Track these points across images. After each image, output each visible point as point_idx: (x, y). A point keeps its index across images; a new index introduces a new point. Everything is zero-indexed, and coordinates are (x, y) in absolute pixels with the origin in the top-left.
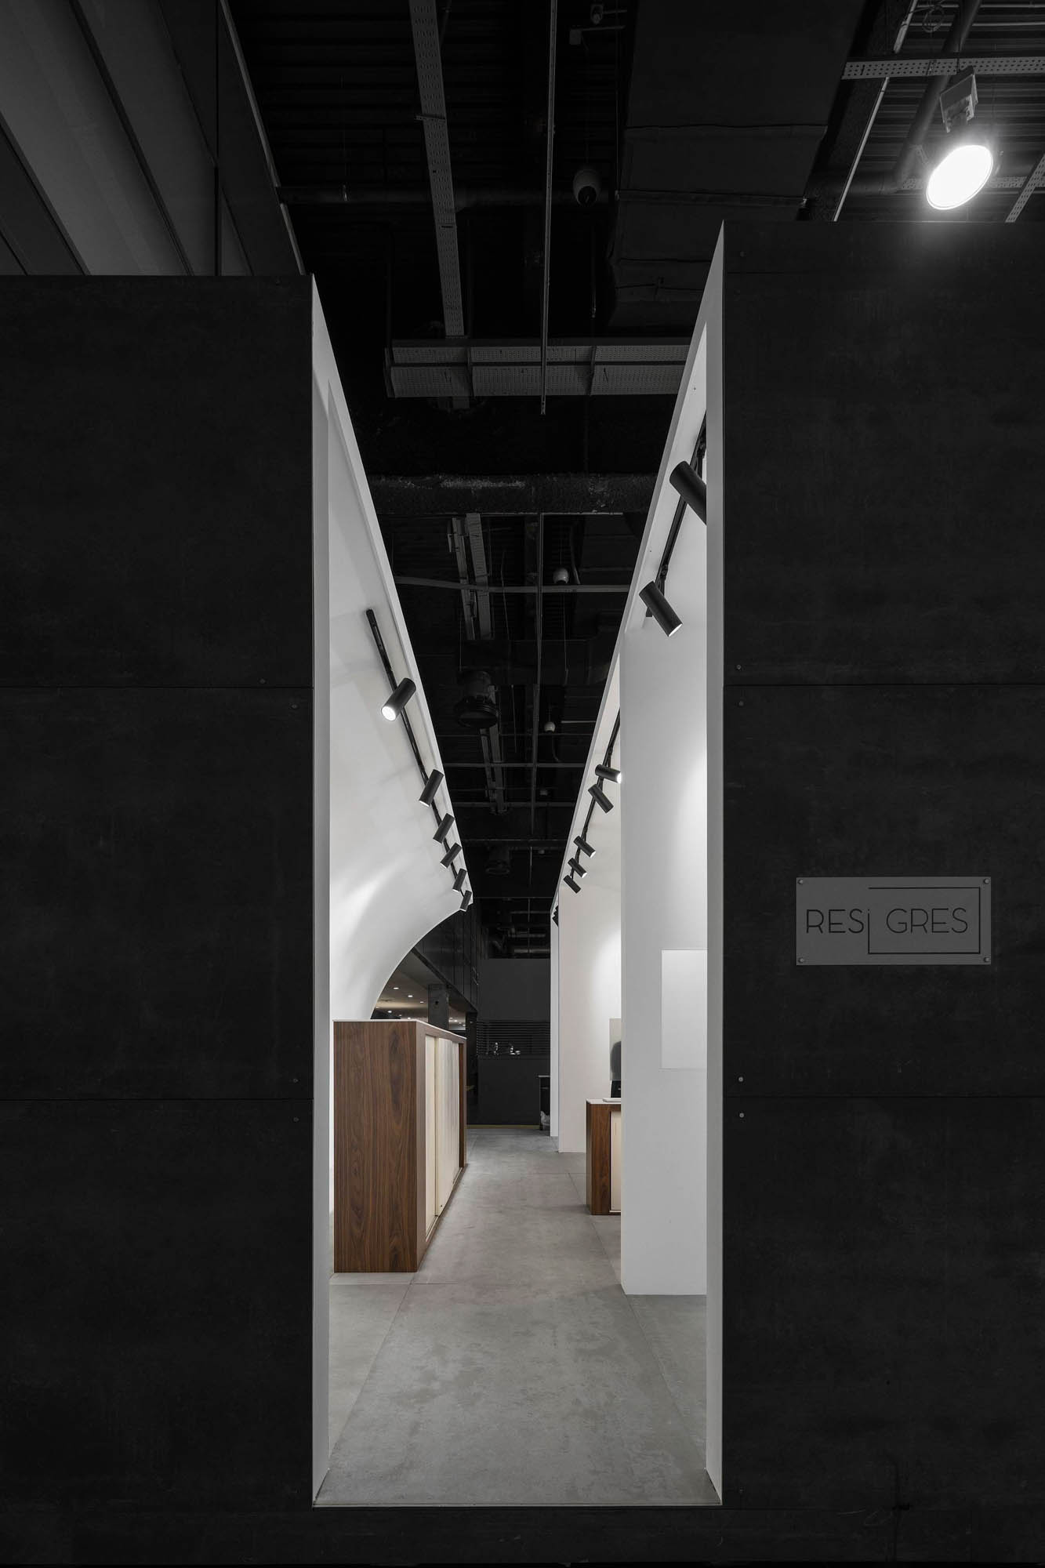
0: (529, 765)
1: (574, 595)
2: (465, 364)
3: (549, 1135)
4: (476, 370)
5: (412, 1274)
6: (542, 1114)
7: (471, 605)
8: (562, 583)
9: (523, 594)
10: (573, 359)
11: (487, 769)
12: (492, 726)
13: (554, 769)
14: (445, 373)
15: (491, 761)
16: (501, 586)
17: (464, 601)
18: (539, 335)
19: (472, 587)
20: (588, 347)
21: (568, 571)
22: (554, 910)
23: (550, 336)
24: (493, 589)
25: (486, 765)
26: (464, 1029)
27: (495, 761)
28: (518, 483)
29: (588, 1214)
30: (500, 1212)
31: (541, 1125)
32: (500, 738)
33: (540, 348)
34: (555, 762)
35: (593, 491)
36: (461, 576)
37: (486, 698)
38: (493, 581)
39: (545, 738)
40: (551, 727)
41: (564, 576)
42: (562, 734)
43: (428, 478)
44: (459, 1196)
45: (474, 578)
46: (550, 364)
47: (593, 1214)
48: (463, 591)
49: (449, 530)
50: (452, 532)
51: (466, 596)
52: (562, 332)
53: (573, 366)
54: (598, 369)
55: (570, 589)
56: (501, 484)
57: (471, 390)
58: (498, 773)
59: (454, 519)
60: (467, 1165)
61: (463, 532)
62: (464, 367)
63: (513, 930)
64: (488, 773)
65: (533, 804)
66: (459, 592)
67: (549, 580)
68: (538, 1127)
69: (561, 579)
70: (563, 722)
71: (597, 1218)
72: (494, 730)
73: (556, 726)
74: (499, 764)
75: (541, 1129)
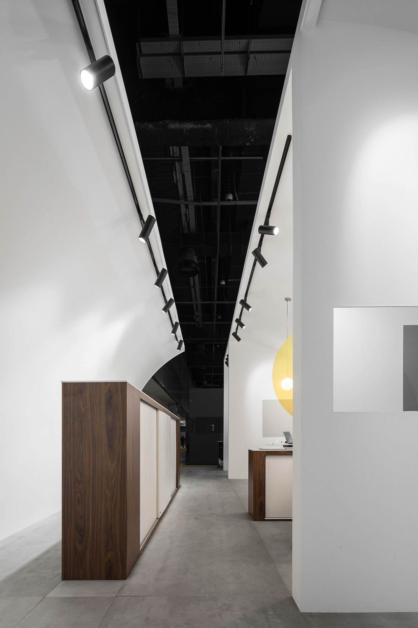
0: (213, 302)
1: (235, 206)
2: (180, 54)
3: (223, 470)
4: (186, 58)
5: (124, 581)
6: (219, 460)
7: (186, 215)
8: (230, 200)
9: (210, 206)
10: (238, 50)
11: (194, 304)
12: (195, 275)
13: (224, 304)
14: (169, 61)
15: (196, 300)
16: (199, 202)
17: (182, 213)
18: (220, 35)
19: (186, 203)
20: (246, 41)
21: (233, 194)
22: (226, 357)
23: (226, 34)
24: (196, 203)
25: (194, 303)
26: (185, 426)
27: (198, 301)
28: (208, 125)
29: (251, 520)
30: (196, 519)
31: (219, 465)
32: (200, 288)
33: (220, 41)
34: (225, 301)
35: (248, 130)
36: (180, 198)
37: (193, 260)
38: (196, 200)
39: (220, 287)
40: (223, 283)
41: (230, 197)
42: (229, 287)
43: (161, 122)
44: (173, 506)
45: (187, 198)
46: (226, 53)
47: (254, 520)
48: (181, 205)
49: (174, 170)
50: (176, 171)
51: (183, 207)
52: (232, 33)
53: (237, 55)
54: (252, 56)
55: (233, 203)
56: (199, 126)
57: (183, 73)
58: (199, 307)
59: (176, 163)
60: (180, 486)
61: (181, 171)
62: (179, 55)
63: (206, 383)
64: (195, 307)
65: (215, 323)
66: (179, 206)
67: (223, 199)
68: (217, 466)
69: (229, 198)
70: (229, 280)
71: (257, 523)
72: (197, 277)
73: (225, 282)
74: (199, 302)
75: (219, 467)
